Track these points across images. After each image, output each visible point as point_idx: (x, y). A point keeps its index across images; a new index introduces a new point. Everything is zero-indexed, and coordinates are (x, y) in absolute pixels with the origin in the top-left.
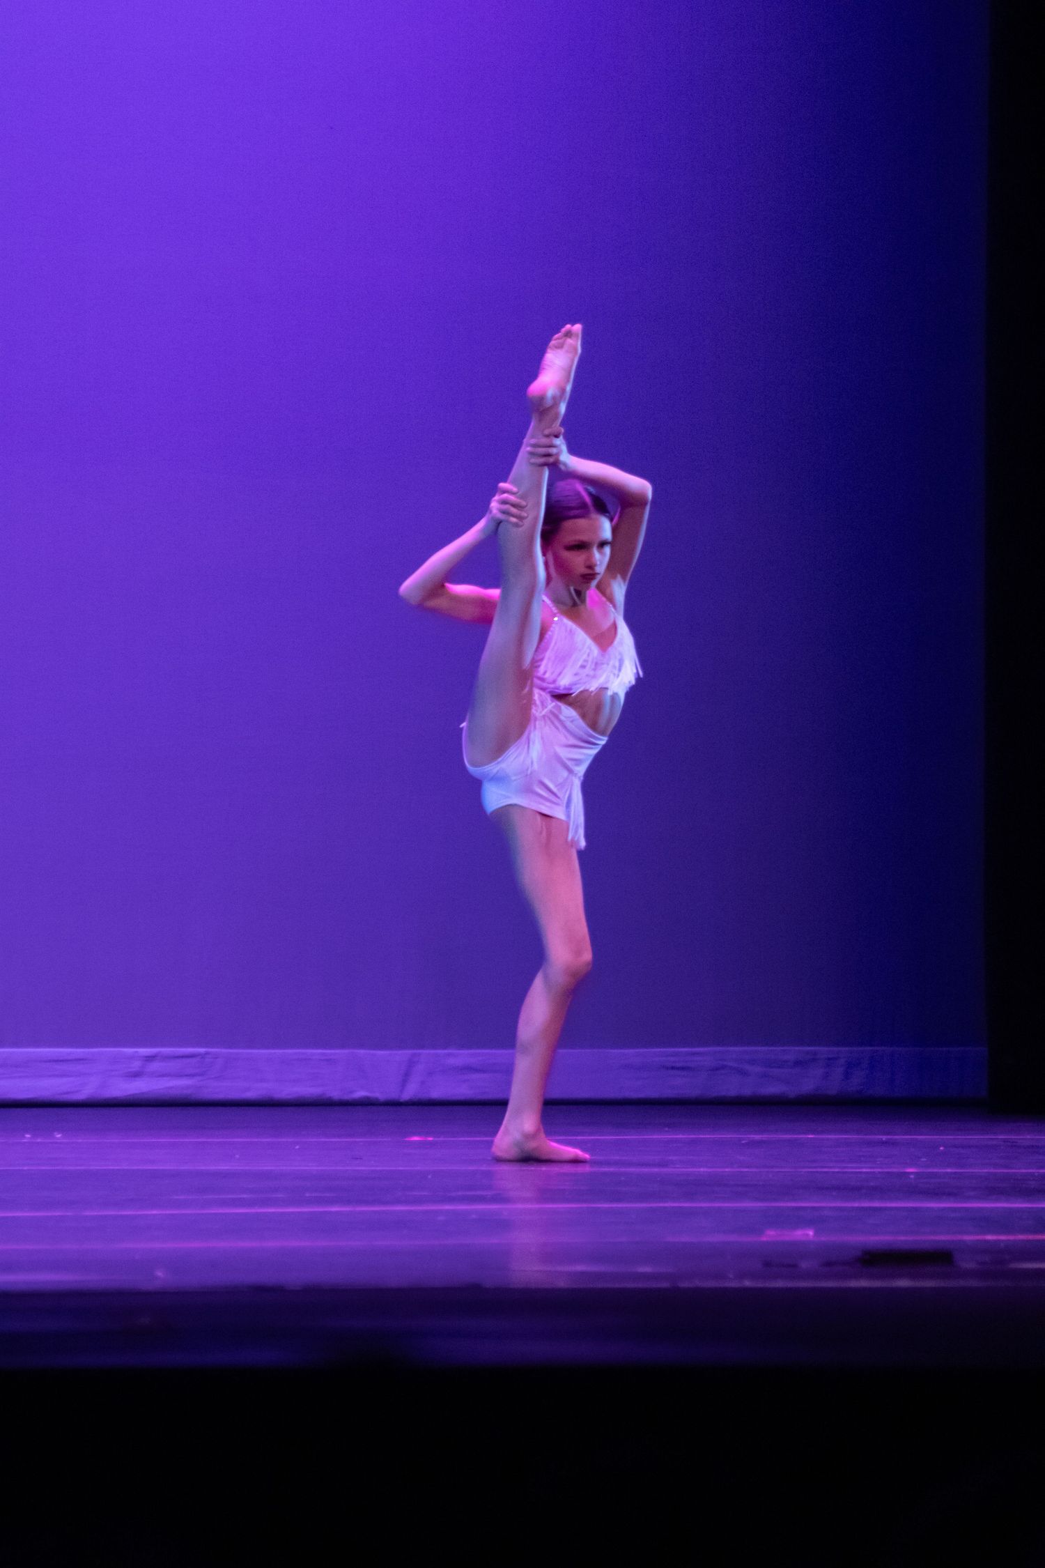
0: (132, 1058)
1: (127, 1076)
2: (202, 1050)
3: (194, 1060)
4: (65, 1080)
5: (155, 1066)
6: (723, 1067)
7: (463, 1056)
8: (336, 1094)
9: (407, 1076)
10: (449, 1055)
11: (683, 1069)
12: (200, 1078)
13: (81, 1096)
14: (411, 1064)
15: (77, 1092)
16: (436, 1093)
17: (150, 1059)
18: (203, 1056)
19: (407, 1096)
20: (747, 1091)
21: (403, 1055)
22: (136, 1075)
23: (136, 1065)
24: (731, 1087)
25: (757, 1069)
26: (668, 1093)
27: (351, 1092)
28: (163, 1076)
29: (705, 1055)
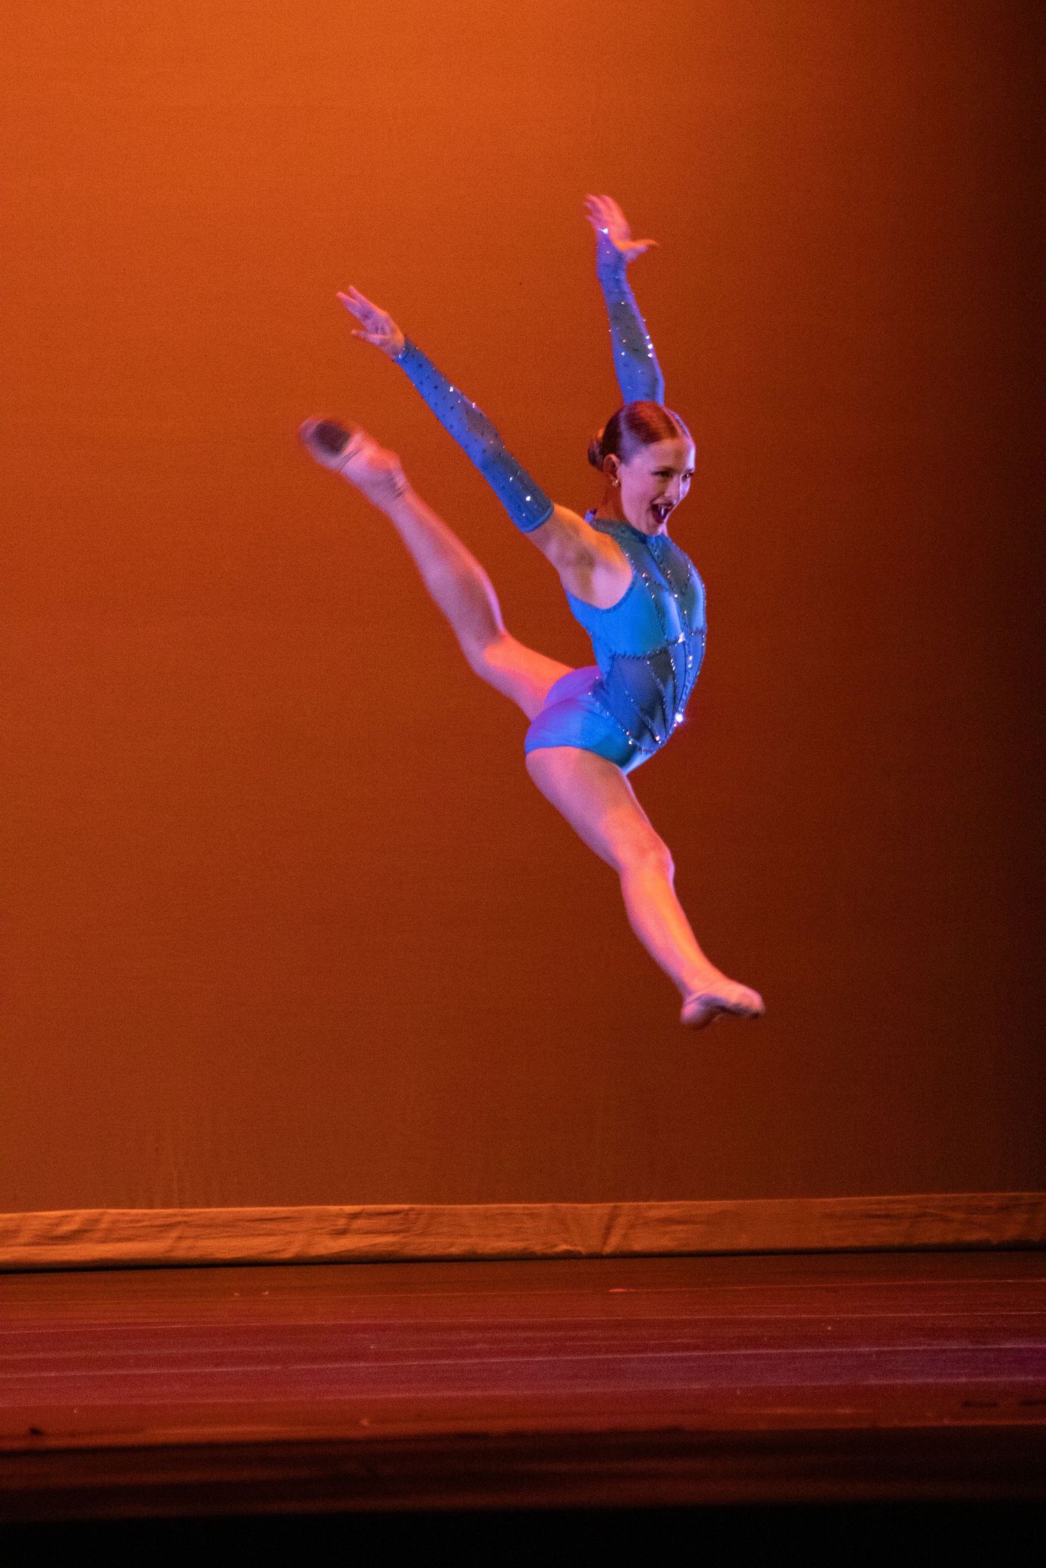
0: (338, 1215)
1: (332, 1234)
2: (406, 1207)
3: (399, 1216)
4: (271, 1239)
5: (359, 1224)
6: (925, 1215)
7: (666, 1208)
8: (538, 1248)
9: (608, 1230)
10: (650, 1208)
11: (887, 1216)
12: (403, 1235)
13: (287, 1255)
14: (613, 1217)
15: (284, 1250)
16: (637, 1246)
17: (355, 1216)
18: (406, 1213)
19: (608, 1249)
20: (950, 1238)
21: (603, 1208)
22: (343, 1232)
23: (342, 1223)
24: (934, 1234)
25: (959, 1216)
26: (870, 1241)
27: (556, 1246)
28: (368, 1233)
29: (906, 1203)
